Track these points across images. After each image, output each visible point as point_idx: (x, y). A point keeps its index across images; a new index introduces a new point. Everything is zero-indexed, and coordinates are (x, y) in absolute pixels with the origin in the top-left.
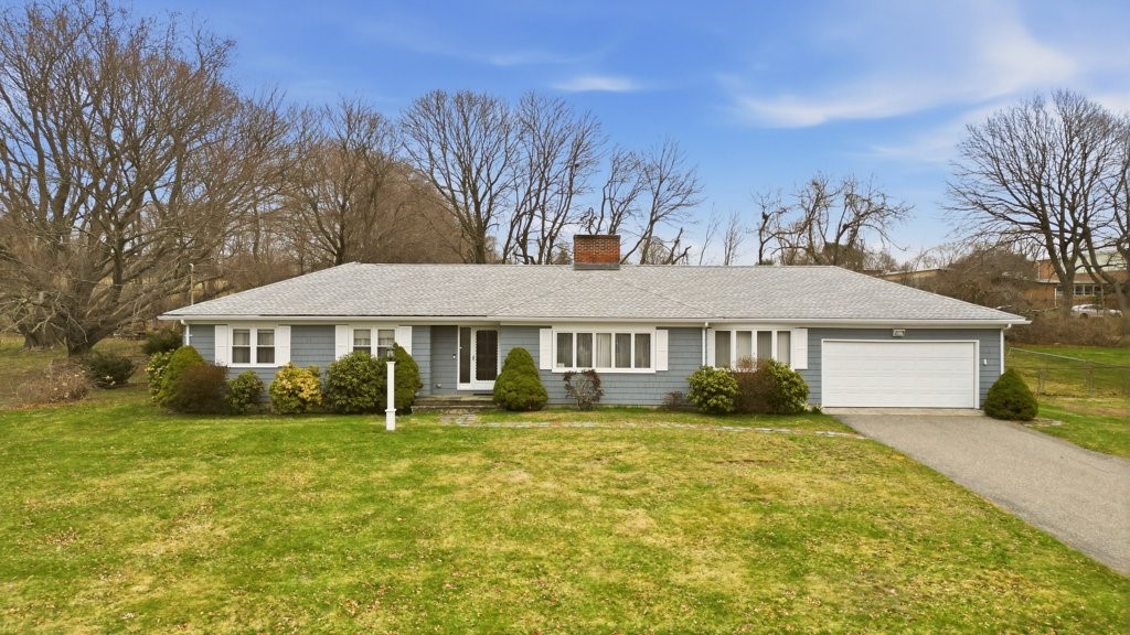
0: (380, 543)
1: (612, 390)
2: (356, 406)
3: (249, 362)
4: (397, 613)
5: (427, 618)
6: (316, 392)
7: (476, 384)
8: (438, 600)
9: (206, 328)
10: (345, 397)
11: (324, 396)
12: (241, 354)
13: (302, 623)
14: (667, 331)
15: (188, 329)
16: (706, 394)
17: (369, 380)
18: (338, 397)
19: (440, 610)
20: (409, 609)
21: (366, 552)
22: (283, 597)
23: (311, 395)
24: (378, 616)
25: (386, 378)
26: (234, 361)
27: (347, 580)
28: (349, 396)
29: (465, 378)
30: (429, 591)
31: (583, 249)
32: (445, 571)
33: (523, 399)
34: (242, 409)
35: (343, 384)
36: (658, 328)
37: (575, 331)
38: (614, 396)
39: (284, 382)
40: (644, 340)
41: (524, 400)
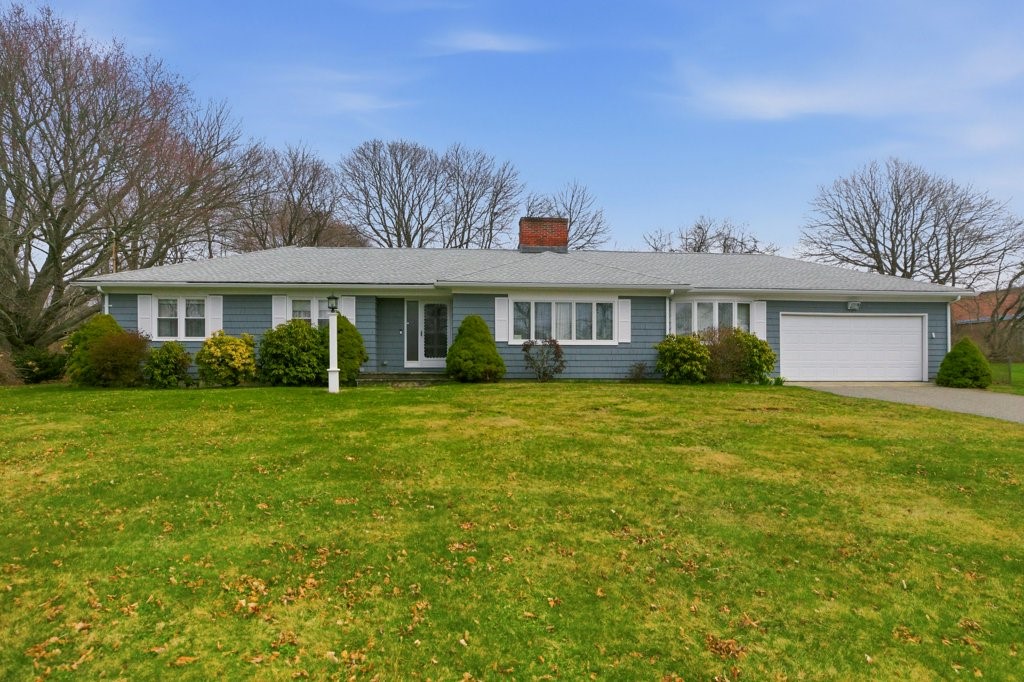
0: (319, 485)
1: (572, 364)
2: (295, 377)
3: (176, 335)
4: (359, 606)
5: (433, 615)
6: (248, 361)
7: (423, 362)
8: (448, 574)
9: (126, 298)
10: (283, 366)
11: (259, 367)
12: (168, 326)
13: (114, 638)
14: (629, 301)
15: (107, 298)
16: (678, 361)
17: (309, 349)
18: (274, 366)
19: (458, 593)
20: (387, 595)
21: (293, 497)
22: (96, 575)
23: (244, 365)
24: (311, 613)
25: (327, 347)
26: (160, 335)
27: (250, 540)
28: (287, 366)
29: (413, 356)
30: (424, 557)
31: (530, 231)
32: (443, 522)
33: (481, 368)
34: (165, 382)
35: (279, 352)
36: (620, 297)
37: (532, 299)
38: (573, 370)
39: (212, 349)
40: (605, 309)
41: (482, 370)
